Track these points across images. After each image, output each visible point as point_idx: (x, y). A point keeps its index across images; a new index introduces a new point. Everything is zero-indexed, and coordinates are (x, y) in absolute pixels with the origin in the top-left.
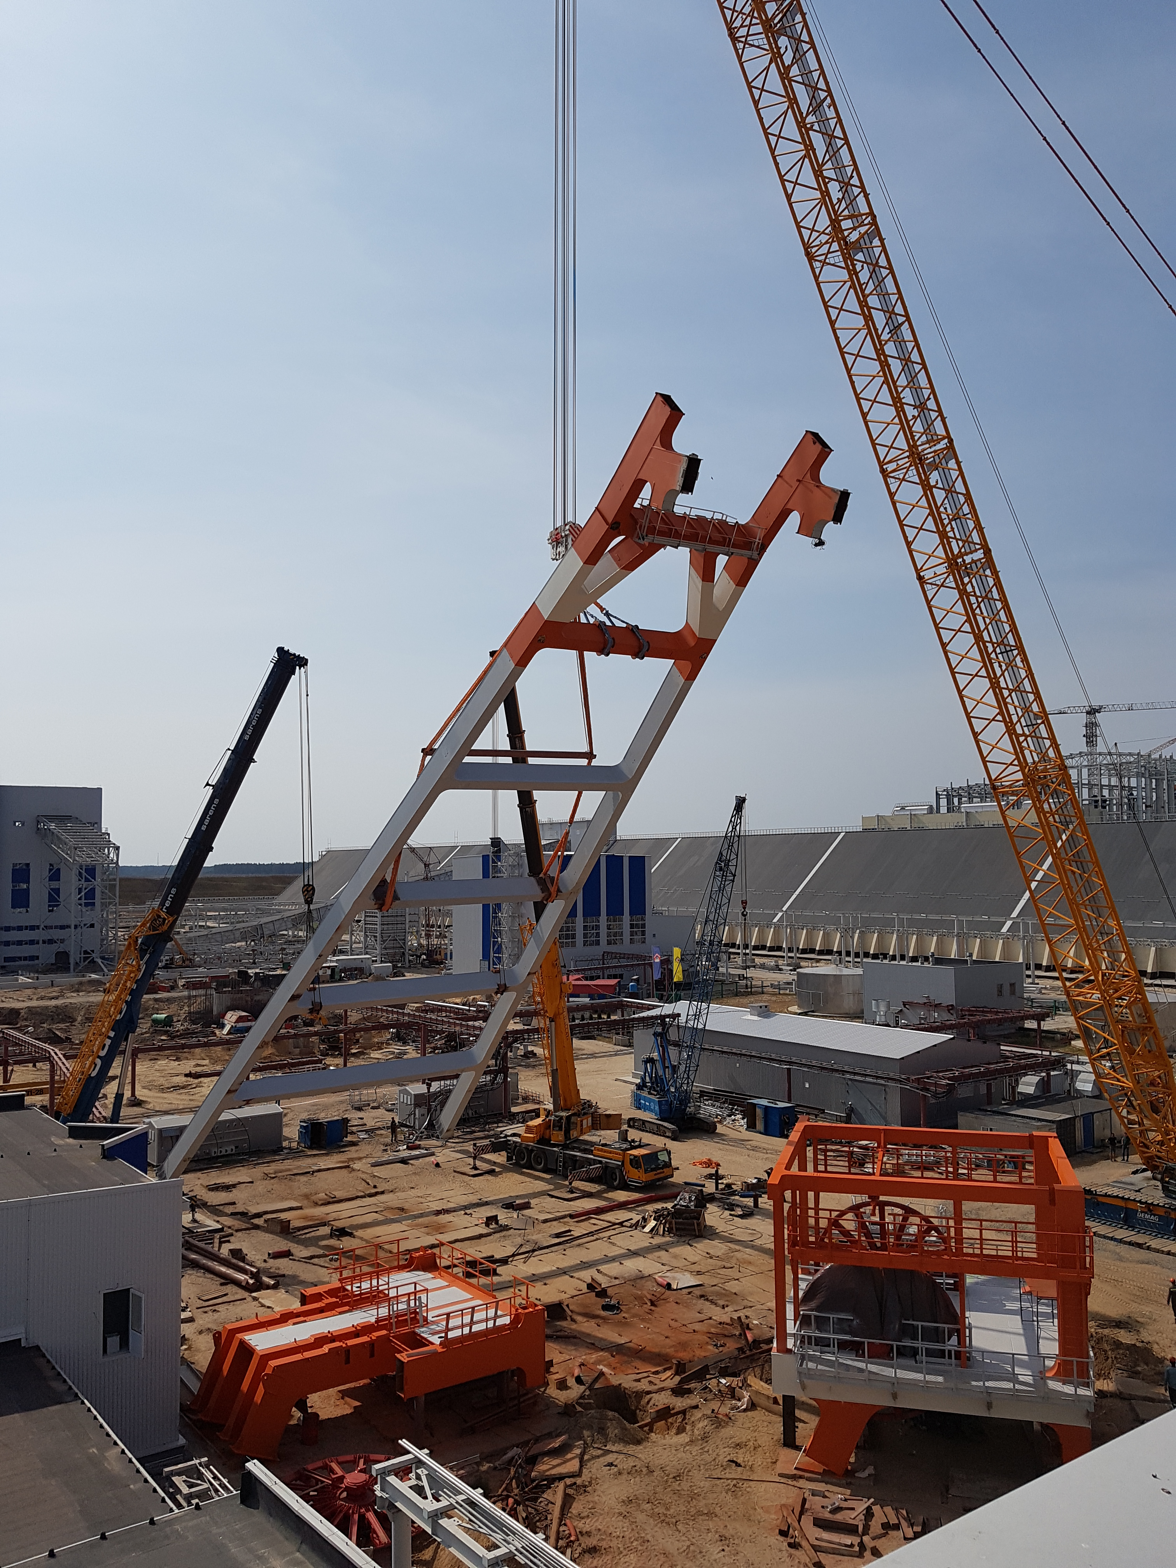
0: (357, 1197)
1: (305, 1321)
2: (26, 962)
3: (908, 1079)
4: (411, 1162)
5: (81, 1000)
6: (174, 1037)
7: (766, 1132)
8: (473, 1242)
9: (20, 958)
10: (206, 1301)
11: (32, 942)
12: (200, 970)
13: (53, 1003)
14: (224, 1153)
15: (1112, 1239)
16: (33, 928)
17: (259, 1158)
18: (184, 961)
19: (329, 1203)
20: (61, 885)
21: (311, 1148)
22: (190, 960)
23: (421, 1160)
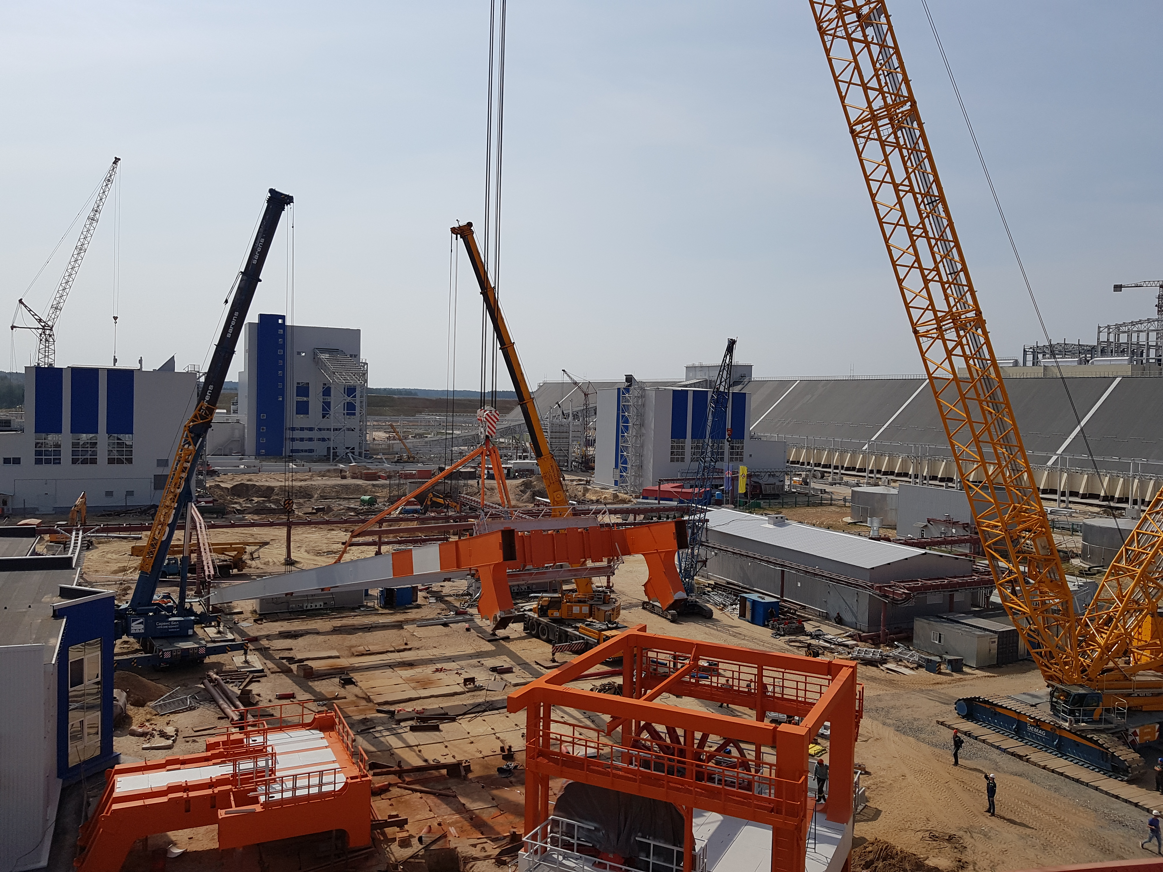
0: (387, 652)
1: (179, 769)
2: (307, 454)
3: (872, 587)
4: (450, 625)
5: (324, 482)
6: (359, 514)
7: (753, 621)
8: (445, 698)
9: (302, 451)
10: (195, 731)
11: (311, 439)
12: (419, 465)
13: (303, 483)
14: (314, 607)
15: (998, 748)
16: (311, 429)
17: (339, 613)
18: (409, 458)
19: (363, 655)
20: (332, 399)
21: (384, 607)
22: (414, 458)
23: (460, 624)
